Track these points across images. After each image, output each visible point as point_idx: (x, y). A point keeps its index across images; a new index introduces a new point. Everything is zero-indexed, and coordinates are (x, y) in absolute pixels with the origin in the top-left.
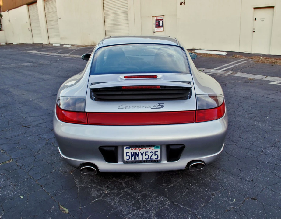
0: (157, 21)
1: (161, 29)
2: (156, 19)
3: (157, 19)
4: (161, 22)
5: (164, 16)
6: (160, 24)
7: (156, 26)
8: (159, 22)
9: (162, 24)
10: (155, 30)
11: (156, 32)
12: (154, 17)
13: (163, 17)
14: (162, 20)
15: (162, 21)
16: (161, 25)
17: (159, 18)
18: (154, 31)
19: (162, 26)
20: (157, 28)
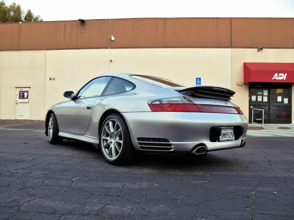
0: (21, 93)
1: (27, 100)
2: (19, 90)
3: (21, 90)
4: (26, 94)
5: (30, 87)
6: (24, 95)
7: (19, 97)
8: (23, 94)
9: (28, 96)
10: (19, 102)
11: (19, 104)
12: (18, 89)
13: (28, 88)
14: (28, 91)
15: (28, 93)
16: (26, 96)
17: (24, 90)
18: (17, 102)
19: (27, 98)
20: (20, 100)
